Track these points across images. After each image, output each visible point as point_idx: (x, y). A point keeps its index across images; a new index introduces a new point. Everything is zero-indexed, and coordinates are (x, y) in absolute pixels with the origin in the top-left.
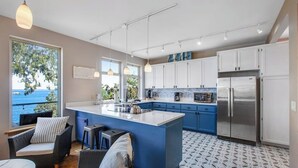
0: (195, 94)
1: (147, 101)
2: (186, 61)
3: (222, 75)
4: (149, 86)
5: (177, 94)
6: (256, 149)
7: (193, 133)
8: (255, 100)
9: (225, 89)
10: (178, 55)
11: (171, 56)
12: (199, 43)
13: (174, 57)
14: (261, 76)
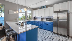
0: (47, 19)
1: (34, 20)
2: (44, 8)
3: (55, 12)
4: (34, 16)
5: (42, 18)
6: (67, 39)
7: (46, 31)
8: (67, 20)
9: (56, 17)
10: (42, 7)
11: (40, 7)
12: (47, 2)
13: (41, 8)
14: (69, 12)
